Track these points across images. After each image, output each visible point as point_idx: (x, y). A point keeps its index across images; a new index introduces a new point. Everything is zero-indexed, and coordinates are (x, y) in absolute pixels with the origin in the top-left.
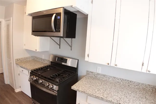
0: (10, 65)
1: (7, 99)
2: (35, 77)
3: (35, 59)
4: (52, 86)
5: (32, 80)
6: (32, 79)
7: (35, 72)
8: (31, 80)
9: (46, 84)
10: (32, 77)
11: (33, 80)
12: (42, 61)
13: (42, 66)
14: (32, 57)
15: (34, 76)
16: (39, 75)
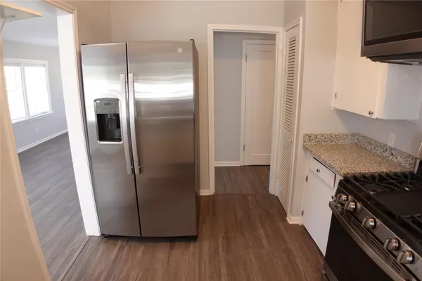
0: (287, 147)
1: (261, 231)
2: (353, 201)
3: (361, 144)
4: (411, 259)
5: (339, 205)
6: (342, 205)
7: (357, 184)
8: (337, 207)
9: (390, 242)
10: (344, 197)
11: (343, 209)
12: (386, 154)
13: (384, 169)
14: (353, 135)
15: (349, 197)
16: (370, 198)
